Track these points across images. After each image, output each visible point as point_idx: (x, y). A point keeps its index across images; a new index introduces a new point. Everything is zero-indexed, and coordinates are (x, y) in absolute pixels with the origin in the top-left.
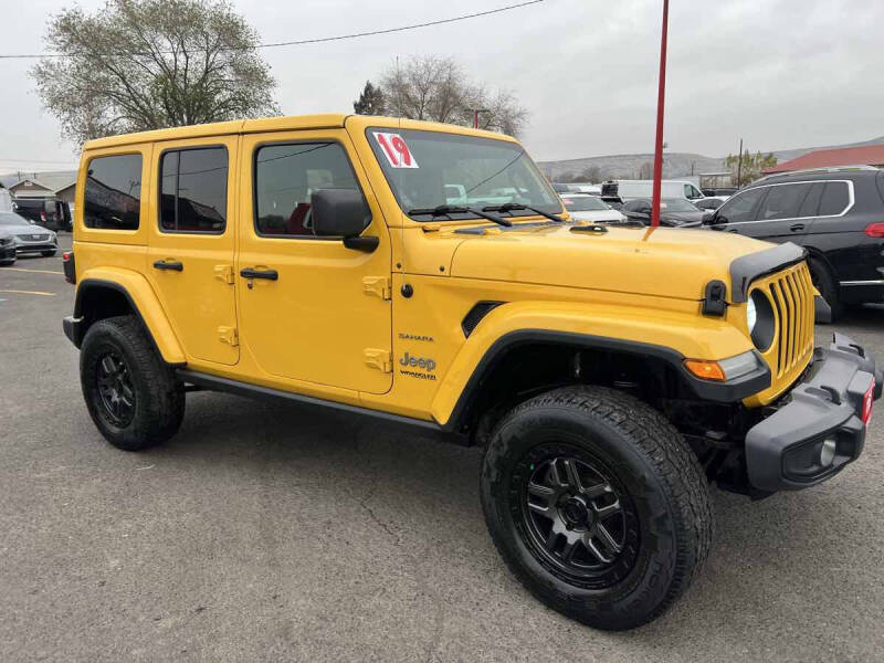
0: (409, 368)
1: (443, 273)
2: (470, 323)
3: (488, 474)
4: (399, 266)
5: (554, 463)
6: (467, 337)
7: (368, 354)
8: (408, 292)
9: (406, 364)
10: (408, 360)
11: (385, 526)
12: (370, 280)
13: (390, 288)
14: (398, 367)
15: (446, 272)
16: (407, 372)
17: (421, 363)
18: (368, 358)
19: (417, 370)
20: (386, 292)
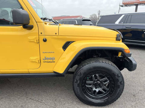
0: (46, 61)
1: (56, 35)
2: (65, 47)
3: (77, 82)
4: (41, 33)
5: (93, 76)
6: (64, 51)
7: (31, 59)
8: (45, 40)
9: (45, 60)
10: (46, 59)
11: (38, 101)
12: (31, 38)
13: (39, 40)
14: (42, 61)
15: (57, 34)
16: (45, 62)
17: (50, 59)
18: (32, 60)
19: (49, 61)
20: (38, 41)
